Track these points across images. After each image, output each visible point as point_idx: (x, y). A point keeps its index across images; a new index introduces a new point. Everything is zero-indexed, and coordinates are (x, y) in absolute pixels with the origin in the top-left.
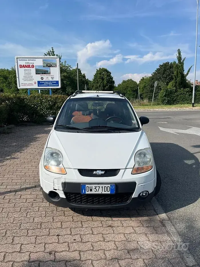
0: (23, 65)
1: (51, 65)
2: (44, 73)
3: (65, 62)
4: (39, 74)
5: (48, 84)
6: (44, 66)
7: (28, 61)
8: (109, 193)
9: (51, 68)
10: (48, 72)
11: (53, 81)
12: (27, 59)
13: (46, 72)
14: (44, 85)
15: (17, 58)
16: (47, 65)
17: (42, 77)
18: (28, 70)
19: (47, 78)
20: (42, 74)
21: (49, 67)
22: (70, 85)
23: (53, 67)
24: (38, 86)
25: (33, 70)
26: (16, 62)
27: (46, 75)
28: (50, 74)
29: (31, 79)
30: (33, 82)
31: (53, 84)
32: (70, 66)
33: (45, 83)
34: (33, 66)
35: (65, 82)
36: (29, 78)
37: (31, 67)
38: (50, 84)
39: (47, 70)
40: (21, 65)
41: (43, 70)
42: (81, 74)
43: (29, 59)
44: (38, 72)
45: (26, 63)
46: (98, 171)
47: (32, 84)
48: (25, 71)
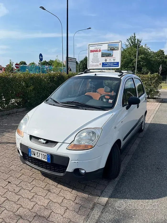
0: (93, 50)
1: (114, 49)
2: (108, 56)
3: (146, 45)
4: (104, 56)
5: (110, 65)
6: (108, 50)
7: (96, 47)
8: (46, 161)
9: (114, 51)
10: (111, 55)
11: (114, 62)
12: (96, 45)
13: (109, 55)
14: (107, 66)
15: (89, 45)
16: (111, 49)
17: (106, 59)
18: (96, 54)
19: (110, 60)
20: (106, 56)
21: (112, 51)
22: (146, 65)
23: (115, 50)
24: (102, 67)
25: (100, 54)
26: (88, 48)
27: (109, 57)
28: (112, 56)
29: (98, 61)
30: (99, 64)
31: (114, 64)
32: (149, 48)
33: (108, 64)
34: (100, 51)
35: (141, 63)
36: (96, 61)
37: (98, 51)
38: (112, 65)
39: (110, 53)
40: (92, 50)
41: (107, 53)
42: (164, 55)
43: (98, 45)
44: (103, 55)
45: (95, 48)
46: (41, 140)
47: (97, 66)
48: (94, 55)
